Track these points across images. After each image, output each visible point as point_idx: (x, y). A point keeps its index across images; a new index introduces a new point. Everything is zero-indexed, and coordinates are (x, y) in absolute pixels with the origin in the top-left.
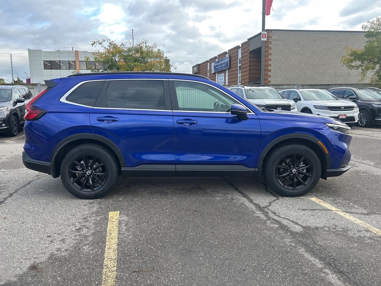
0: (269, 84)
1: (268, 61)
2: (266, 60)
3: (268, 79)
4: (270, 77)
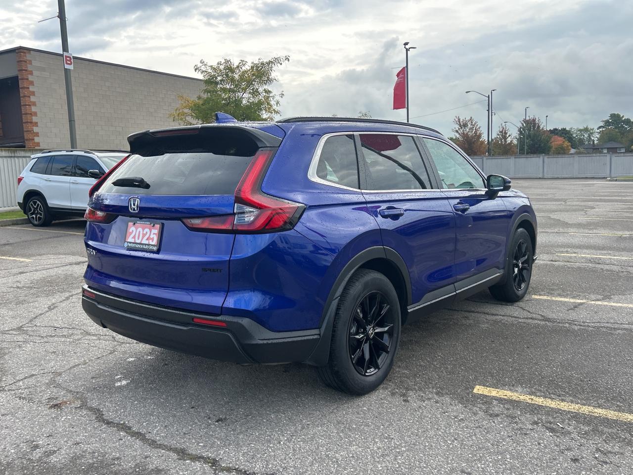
0: (36, 148)
1: (29, 105)
2: (27, 103)
3: (34, 140)
4: (38, 136)
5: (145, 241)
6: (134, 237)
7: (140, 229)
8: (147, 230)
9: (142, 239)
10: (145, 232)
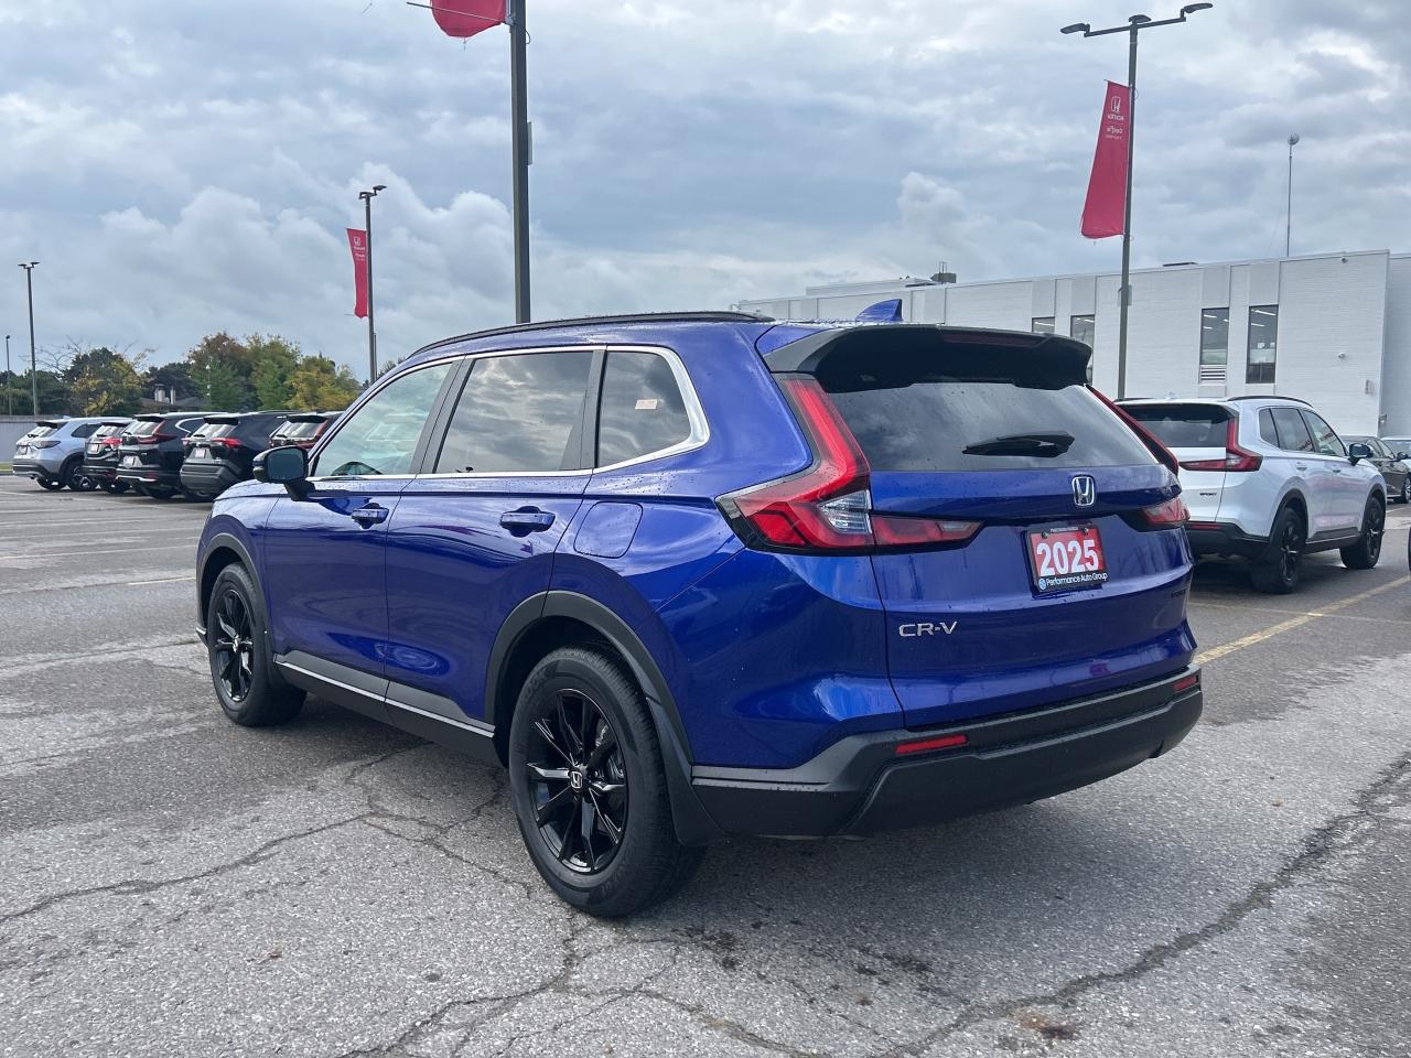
5: (1077, 568)
6: (1052, 564)
7: (1058, 545)
8: (1074, 544)
9: (1070, 564)
10: (1070, 549)
